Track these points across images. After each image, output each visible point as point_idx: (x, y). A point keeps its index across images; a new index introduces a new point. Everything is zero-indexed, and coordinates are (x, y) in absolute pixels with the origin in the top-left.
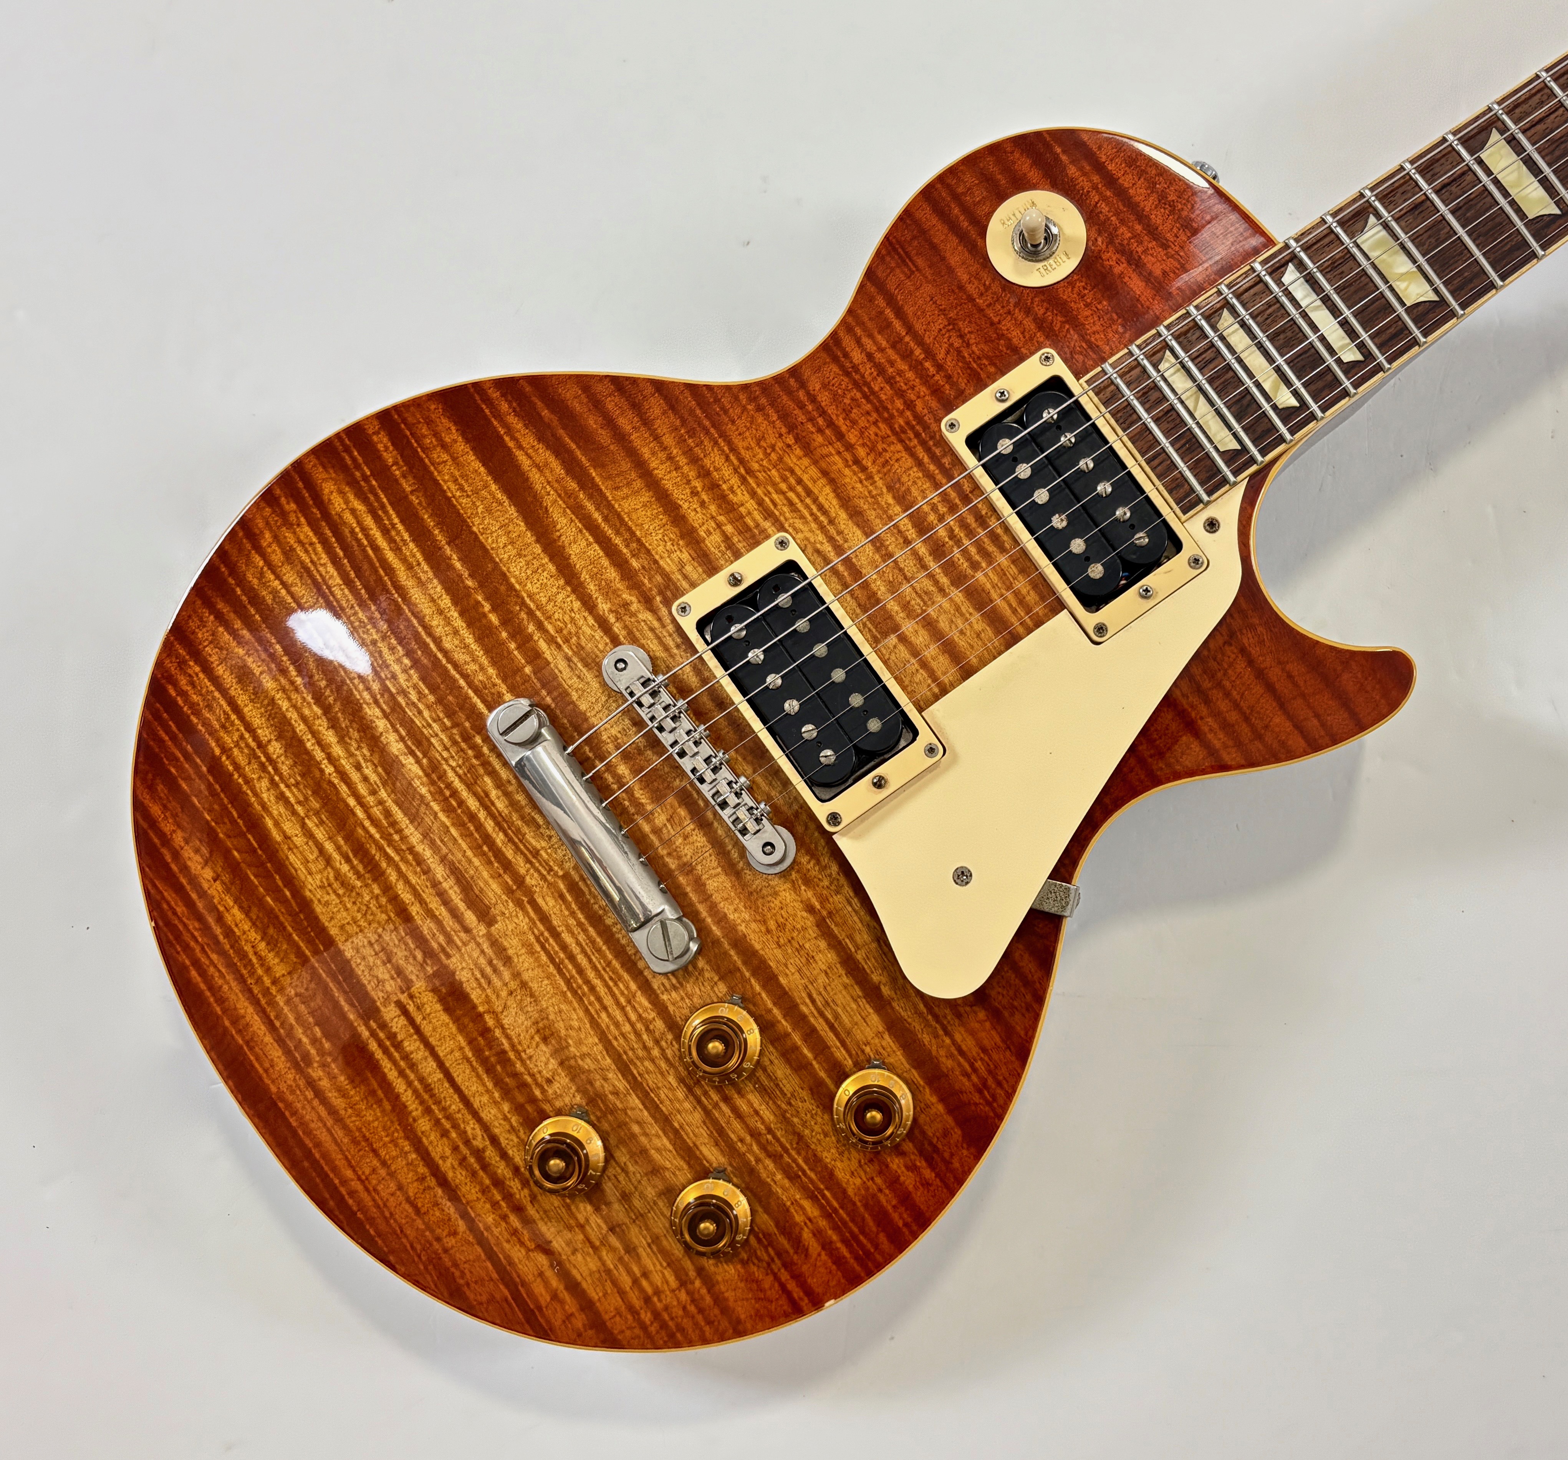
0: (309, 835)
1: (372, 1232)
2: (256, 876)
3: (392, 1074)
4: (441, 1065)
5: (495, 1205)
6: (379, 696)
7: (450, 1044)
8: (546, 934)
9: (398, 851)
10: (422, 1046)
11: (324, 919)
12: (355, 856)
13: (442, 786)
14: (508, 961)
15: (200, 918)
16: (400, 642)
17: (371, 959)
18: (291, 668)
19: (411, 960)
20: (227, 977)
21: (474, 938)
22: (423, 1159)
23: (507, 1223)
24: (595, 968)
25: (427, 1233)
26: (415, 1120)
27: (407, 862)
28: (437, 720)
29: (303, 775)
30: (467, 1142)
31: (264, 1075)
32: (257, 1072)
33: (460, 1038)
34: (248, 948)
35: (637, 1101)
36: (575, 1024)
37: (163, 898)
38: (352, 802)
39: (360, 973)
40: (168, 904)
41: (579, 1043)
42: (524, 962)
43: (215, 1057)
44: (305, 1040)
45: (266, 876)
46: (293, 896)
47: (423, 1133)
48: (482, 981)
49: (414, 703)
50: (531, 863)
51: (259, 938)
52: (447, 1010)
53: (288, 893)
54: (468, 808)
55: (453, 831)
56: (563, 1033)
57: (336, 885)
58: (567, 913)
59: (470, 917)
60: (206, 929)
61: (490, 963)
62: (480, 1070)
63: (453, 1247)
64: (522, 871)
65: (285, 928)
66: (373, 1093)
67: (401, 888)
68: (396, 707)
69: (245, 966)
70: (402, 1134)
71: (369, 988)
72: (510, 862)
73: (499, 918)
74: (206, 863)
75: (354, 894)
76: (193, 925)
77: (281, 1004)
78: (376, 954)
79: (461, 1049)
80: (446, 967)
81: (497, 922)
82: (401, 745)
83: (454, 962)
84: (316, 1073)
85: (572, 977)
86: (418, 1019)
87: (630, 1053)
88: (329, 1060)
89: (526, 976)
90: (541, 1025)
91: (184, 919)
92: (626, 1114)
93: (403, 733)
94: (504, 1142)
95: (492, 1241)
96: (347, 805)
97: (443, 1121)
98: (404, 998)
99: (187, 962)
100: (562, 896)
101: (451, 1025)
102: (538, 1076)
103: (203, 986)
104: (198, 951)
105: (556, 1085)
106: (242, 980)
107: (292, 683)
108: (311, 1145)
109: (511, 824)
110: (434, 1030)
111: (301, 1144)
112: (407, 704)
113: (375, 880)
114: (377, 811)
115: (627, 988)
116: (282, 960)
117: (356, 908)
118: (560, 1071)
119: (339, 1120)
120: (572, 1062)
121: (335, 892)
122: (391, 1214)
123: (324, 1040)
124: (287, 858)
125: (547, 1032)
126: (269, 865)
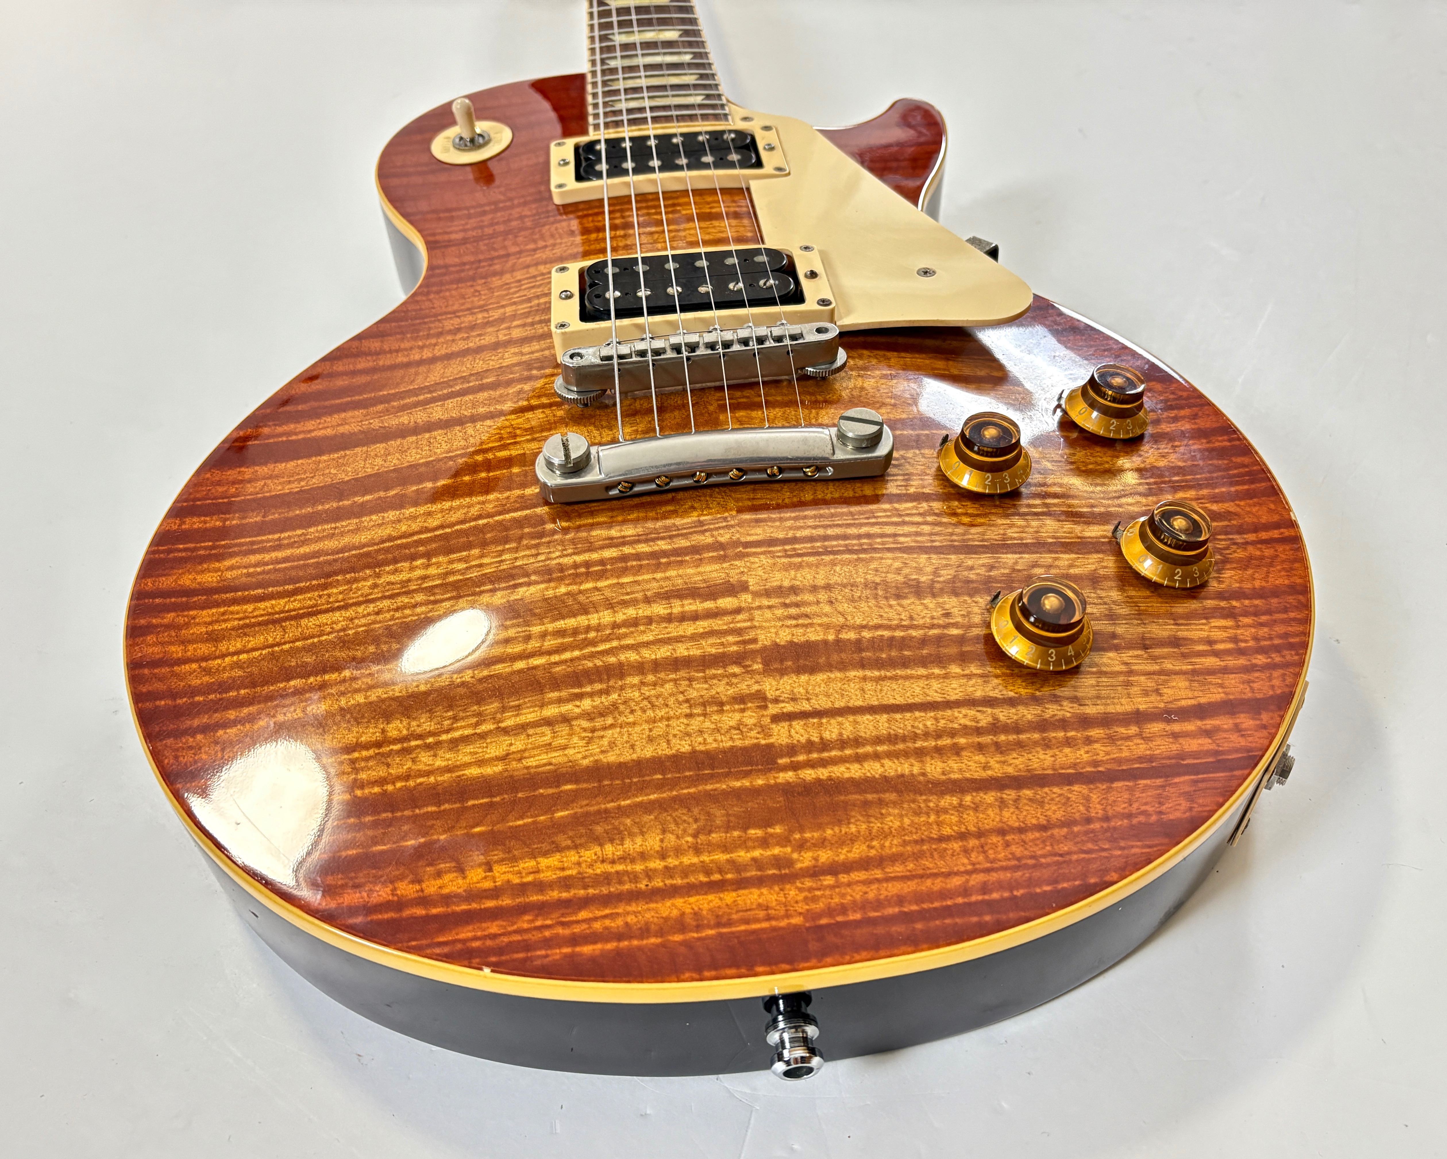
0: (523, 728)
1: (1047, 888)
2: (522, 818)
3: (855, 771)
4: (872, 710)
5: (1068, 742)
6: (432, 598)
7: (853, 688)
8: (787, 547)
9: (608, 639)
10: (840, 719)
11: (628, 756)
12: (580, 686)
13: (572, 571)
14: (794, 590)
15: (522, 910)
16: (395, 561)
17: (707, 724)
18: (327, 677)
19: (734, 680)
20: (620, 910)
21: (750, 609)
22: (978, 789)
23: (1096, 742)
24: (849, 526)
25: (1076, 829)
26: (924, 774)
27: (625, 636)
28: (501, 553)
29: (450, 707)
30: (978, 731)
31: (774, 923)
32: (763, 930)
33: (852, 674)
34: (600, 869)
35: (1009, 556)
36: (897, 564)
37: (464, 941)
38: (520, 665)
39: (715, 745)
40: (475, 938)
41: (919, 570)
42: (805, 577)
43: (713, 973)
44: (757, 853)
45: (531, 805)
46: (577, 782)
47: (943, 773)
48: (801, 621)
49: (467, 568)
50: (706, 531)
51: (598, 849)
52: (813, 670)
53: (569, 787)
54: (611, 559)
55: (625, 580)
56: (900, 578)
57: (599, 723)
58: (778, 524)
59: (726, 602)
60: (542, 909)
61: (786, 606)
62: (899, 672)
63: (1104, 810)
64: (710, 540)
65: (606, 811)
66: (866, 804)
67: (648, 654)
68: (456, 586)
69: (621, 882)
70: (933, 798)
71: (738, 743)
72: (693, 546)
73: (744, 578)
74: (461, 870)
75: (622, 707)
76: (524, 922)
77: (695, 860)
78: (705, 715)
79: (864, 679)
80: (765, 648)
81: (747, 582)
82: (499, 594)
83: (764, 639)
84: (805, 860)
85: (846, 546)
86: (806, 706)
87: (955, 537)
88: (797, 836)
89: (820, 582)
90: (880, 593)
91: (510, 929)
92: (1019, 571)
93: (490, 587)
94: (996, 694)
95: (1114, 766)
96: (520, 671)
97: (940, 743)
98: (773, 709)
99: (567, 950)
100: (757, 521)
101: (832, 676)
102: (936, 622)
103: (610, 946)
104: (560, 931)
105: (955, 611)
106: (635, 896)
107: (344, 681)
108: (897, 910)
109: (656, 531)
110: (828, 696)
111: (888, 920)
112: (463, 574)
113: (622, 676)
114: (550, 643)
115: (885, 511)
116: (642, 833)
117: (639, 713)
118: (941, 600)
119: (881, 861)
120: (938, 586)
121: (605, 728)
122: (1032, 857)
123: (770, 830)
124: (528, 768)
125: (893, 591)
126: (520, 795)
